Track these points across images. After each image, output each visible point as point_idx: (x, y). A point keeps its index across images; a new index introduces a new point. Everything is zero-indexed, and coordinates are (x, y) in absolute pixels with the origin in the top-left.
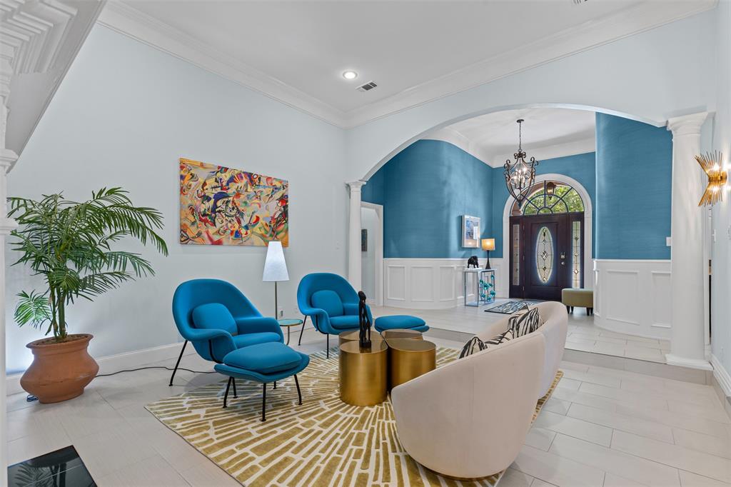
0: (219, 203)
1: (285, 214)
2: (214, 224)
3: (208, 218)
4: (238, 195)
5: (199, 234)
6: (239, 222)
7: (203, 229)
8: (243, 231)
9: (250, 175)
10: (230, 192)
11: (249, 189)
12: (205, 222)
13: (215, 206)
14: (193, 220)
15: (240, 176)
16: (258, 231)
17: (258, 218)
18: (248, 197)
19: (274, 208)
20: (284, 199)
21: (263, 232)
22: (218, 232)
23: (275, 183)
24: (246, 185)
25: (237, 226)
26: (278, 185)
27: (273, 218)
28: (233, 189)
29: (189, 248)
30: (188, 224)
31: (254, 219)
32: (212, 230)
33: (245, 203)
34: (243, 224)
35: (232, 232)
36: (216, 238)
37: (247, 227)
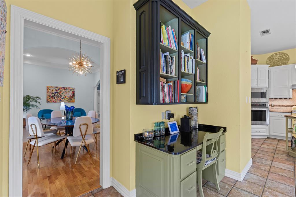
0: (56, 94)
1: (74, 95)
2: (55, 98)
3: (53, 97)
4: (61, 92)
5: (51, 101)
6: (61, 98)
7: (52, 99)
8: (62, 99)
9: (64, 88)
10: (58, 91)
11: (64, 90)
12: (52, 98)
13: (55, 95)
14: (49, 98)
15: (61, 88)
16: (66, 99)
17: (66, 96)
18: (63, 92)
19: (71, 94)
20: (73, 92)
21: (67, 99)
22: (55, 100)
23: (71, 89)
24: (63, 90)
25: (60, 98)
26: (72, 89)
27: (70, 96)
28: (59, 91)
29: (49, 103)
30: (48, 98)
31: (65, 97)
32: (54, 100)
33: (62, 93)
34: (62, 98)
35: (59, 100)
36: (55, 101)
37: (63, 99)
